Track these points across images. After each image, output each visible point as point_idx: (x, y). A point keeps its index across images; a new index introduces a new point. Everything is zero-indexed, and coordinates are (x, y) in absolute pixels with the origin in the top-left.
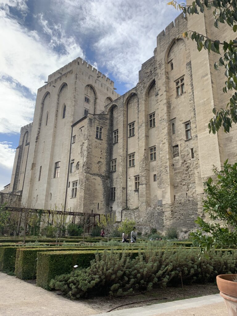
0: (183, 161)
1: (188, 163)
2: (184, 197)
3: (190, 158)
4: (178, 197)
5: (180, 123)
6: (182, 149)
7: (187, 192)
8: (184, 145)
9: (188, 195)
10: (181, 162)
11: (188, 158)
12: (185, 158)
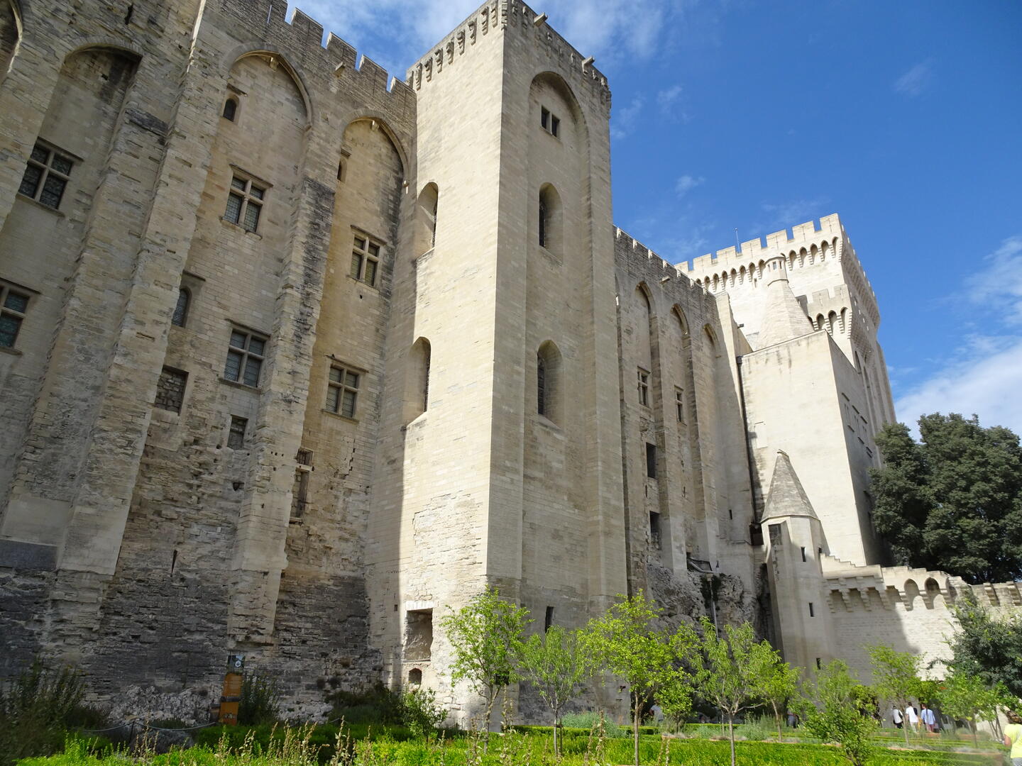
0: (192, 439)
1: (209, 453)
2: (159, 563)
3: (222, 441)
4: (133, 557)
5: (215, 309)
6: (199, 397)
7: (178, 550)
8: (211, 388)
9: (179, 558)
10: (181, 436)
11: (213, 439)
12: (202, 431)
